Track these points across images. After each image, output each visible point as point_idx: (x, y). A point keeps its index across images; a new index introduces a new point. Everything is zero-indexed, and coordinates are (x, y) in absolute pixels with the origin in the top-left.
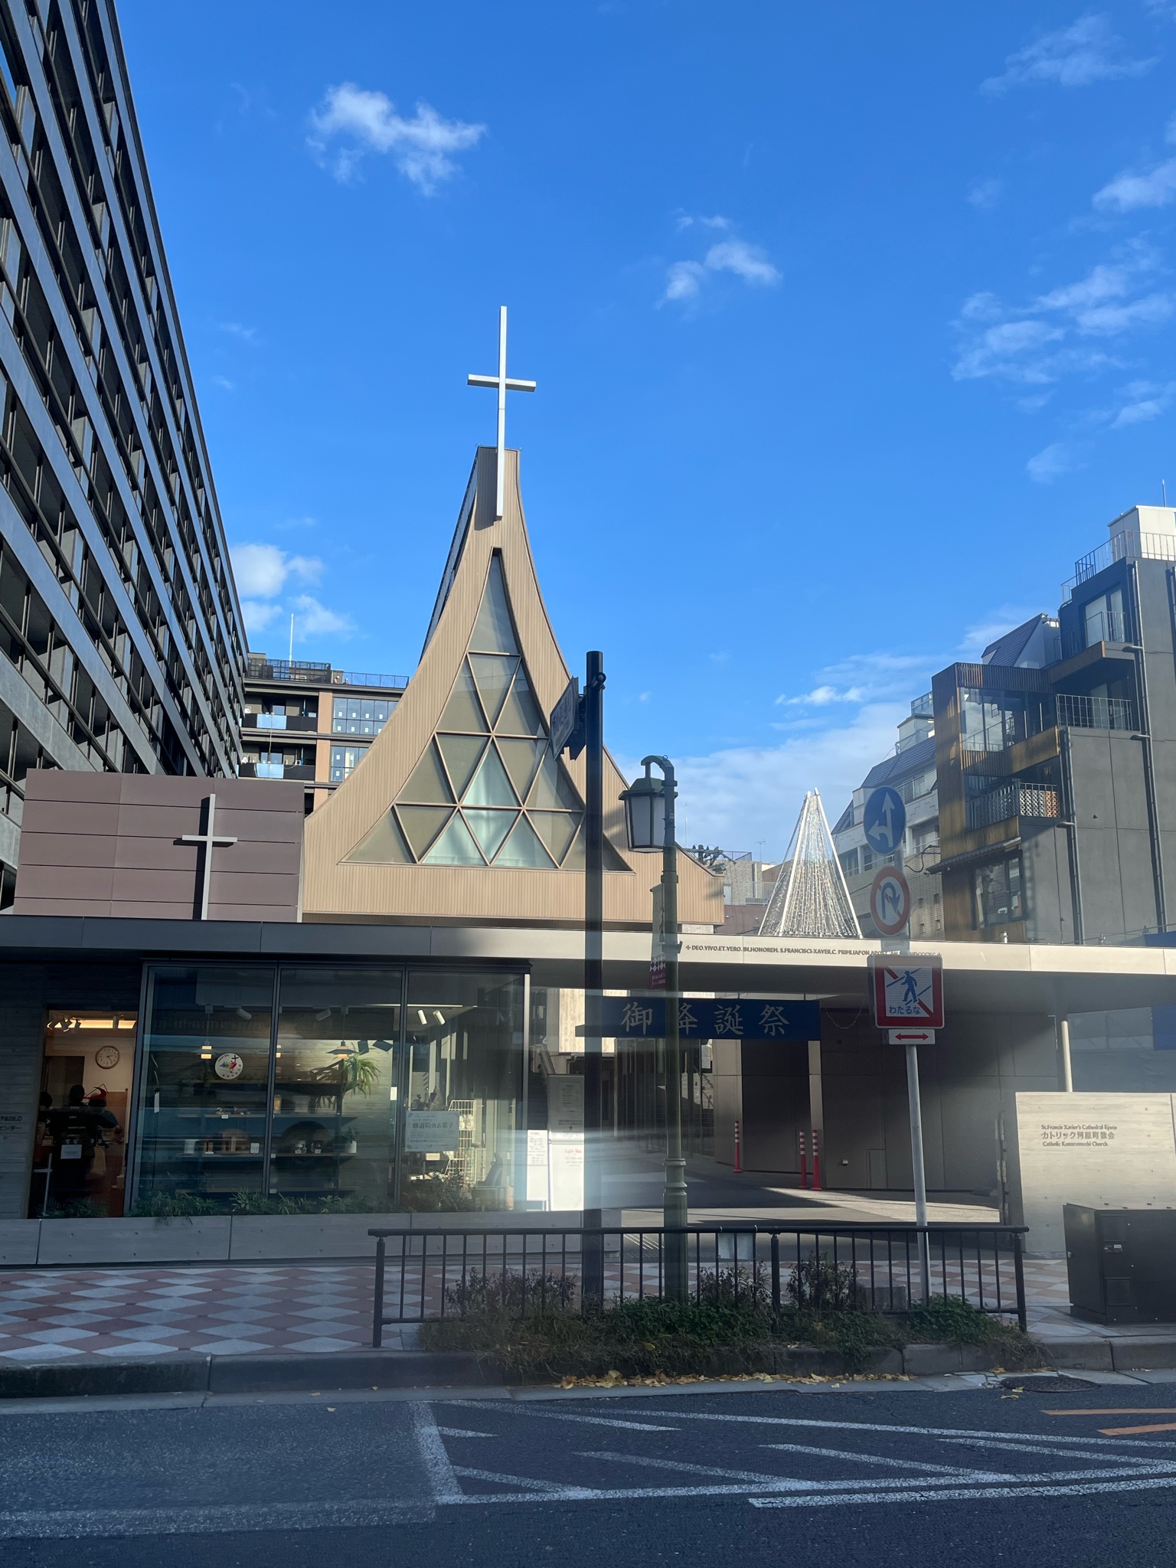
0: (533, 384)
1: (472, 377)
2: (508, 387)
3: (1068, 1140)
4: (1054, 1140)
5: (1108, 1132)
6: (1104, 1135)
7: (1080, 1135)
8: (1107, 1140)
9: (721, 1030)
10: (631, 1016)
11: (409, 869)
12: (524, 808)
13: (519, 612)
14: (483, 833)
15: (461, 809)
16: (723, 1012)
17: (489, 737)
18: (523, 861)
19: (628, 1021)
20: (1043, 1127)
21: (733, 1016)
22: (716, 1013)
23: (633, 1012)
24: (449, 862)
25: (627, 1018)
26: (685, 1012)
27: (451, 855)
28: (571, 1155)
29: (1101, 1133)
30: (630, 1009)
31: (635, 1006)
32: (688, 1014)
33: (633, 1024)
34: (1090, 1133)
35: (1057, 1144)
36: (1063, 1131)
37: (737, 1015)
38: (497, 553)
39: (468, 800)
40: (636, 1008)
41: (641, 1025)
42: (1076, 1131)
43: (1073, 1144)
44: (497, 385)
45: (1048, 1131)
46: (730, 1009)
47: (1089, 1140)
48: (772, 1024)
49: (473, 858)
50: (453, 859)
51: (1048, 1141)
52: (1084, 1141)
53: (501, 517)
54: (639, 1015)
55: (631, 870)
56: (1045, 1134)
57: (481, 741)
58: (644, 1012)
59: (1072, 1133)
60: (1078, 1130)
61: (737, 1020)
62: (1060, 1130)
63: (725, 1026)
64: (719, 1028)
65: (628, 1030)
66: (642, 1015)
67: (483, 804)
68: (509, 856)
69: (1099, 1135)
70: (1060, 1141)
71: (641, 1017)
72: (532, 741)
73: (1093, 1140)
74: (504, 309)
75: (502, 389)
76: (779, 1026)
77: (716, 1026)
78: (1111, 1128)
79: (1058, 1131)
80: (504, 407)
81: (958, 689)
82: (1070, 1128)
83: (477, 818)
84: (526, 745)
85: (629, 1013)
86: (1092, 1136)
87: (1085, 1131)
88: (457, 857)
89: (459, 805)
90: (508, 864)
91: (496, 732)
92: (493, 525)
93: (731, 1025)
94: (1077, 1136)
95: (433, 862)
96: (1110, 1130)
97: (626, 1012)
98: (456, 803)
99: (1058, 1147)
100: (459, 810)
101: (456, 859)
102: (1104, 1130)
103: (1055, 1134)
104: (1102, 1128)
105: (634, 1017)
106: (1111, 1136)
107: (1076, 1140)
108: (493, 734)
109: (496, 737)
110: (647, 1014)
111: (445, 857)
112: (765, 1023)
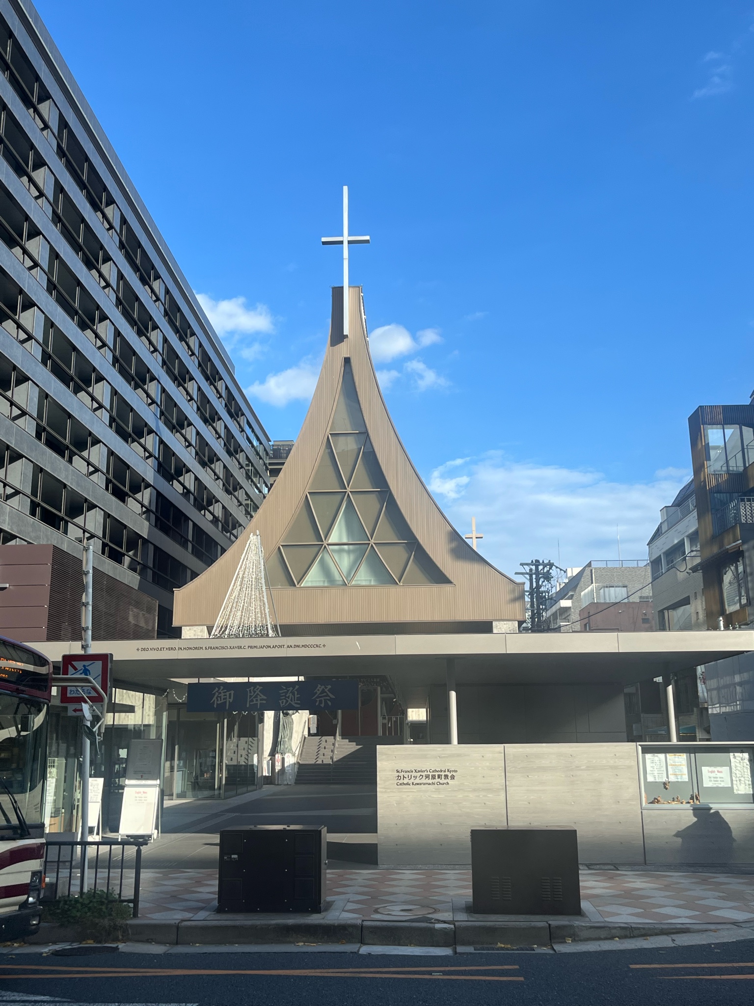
0: (367, 238)
1: (324, 239)
2: (349, 242)
3: (418, 781)
4: (405, 781)
5: (450, 775)
6: (446, 777)
7: (427, 777)
8: (449, 781)
9: (284, 704)
10: (218, 697)
11: (290, 590)
12: (372, 542)
13: (364, 400)
14: (345, 561)
15: (327, 546)
16: (286, 691)
17: (346, 492)
18: (374, 580)
19: (216, 700)
20: (398, 771)
21: (294, 694)
22: (280, 692)
23: (220, 693)
24: (321, 584)
25: (215, 698)
26: (258, 692)
27: (322, 579)
28: (140, 795)
29: (445, 775)
30: (217, 691)
31: (221, 689)
32: (259, 693)
33: (219, 702)
34: (435, 775)
35: (408, 784)
36: (414, 774)
37: (296, 693)
38: (347, 361)
39: (334, 537)
40: (222, 690)
41: (226, 702)
42: (424, 774)
43: (420, 784)
44: (341, 242)
45: (401, 774)
46: (291, 688)
47: (433, 781)
48: (322, 699)
49: (339, 581)
50: (324, 581)
51: (401, 781)
52: (430, 781)
53: (347, 335)
54: (224, 695)
55: (452, 583)
56: (398, 776)
57: (339, 497)
58: (228, 694)
59: (421, 775)
60: (426, 773)
61: (296, 696)
62: (411, 773)
63: (287, 701)
64: (282, 702)
65: (215, 706)
66: (226, 695)
67: (345, 541)
68: (363, 577)
69: (443, 776)
70: (410, 782)
71: (225, 697)
72: (377, 493)
73: (437, 780)
74: (345, 189)
75: (346, 244)
76: (328, 700)
77: (280, 702)
78: (453, 771)
79: (410, 774)
80: (347, 257)
81: (702, 426)
82: (419, 771)
83: (340, 551)
84: (373, 496)
85: (217, 694)
86: (437, 777)
87: (431, 774)
88: (326, 580)
89: (325, 543)
90: (364, 583)
91: (350, 489)
92: (343, 341)
93: (291, 700)
94: (424, 777)
95: (309, 584)
96: (452, 773)
97: (215, 693)
98: (323, 542)
99: (408, 786)
100: (325, 546)
101: (326, 582)
102: (447, 773)
103: (407, 777)
104: (445, 771)
105: (220, 697)
106: (453, 777)
107: (424, 781)
108: (348, 490)
109: (350, 492)
110: (230, 694)
111: (319, 581)
112: (317, 697)
